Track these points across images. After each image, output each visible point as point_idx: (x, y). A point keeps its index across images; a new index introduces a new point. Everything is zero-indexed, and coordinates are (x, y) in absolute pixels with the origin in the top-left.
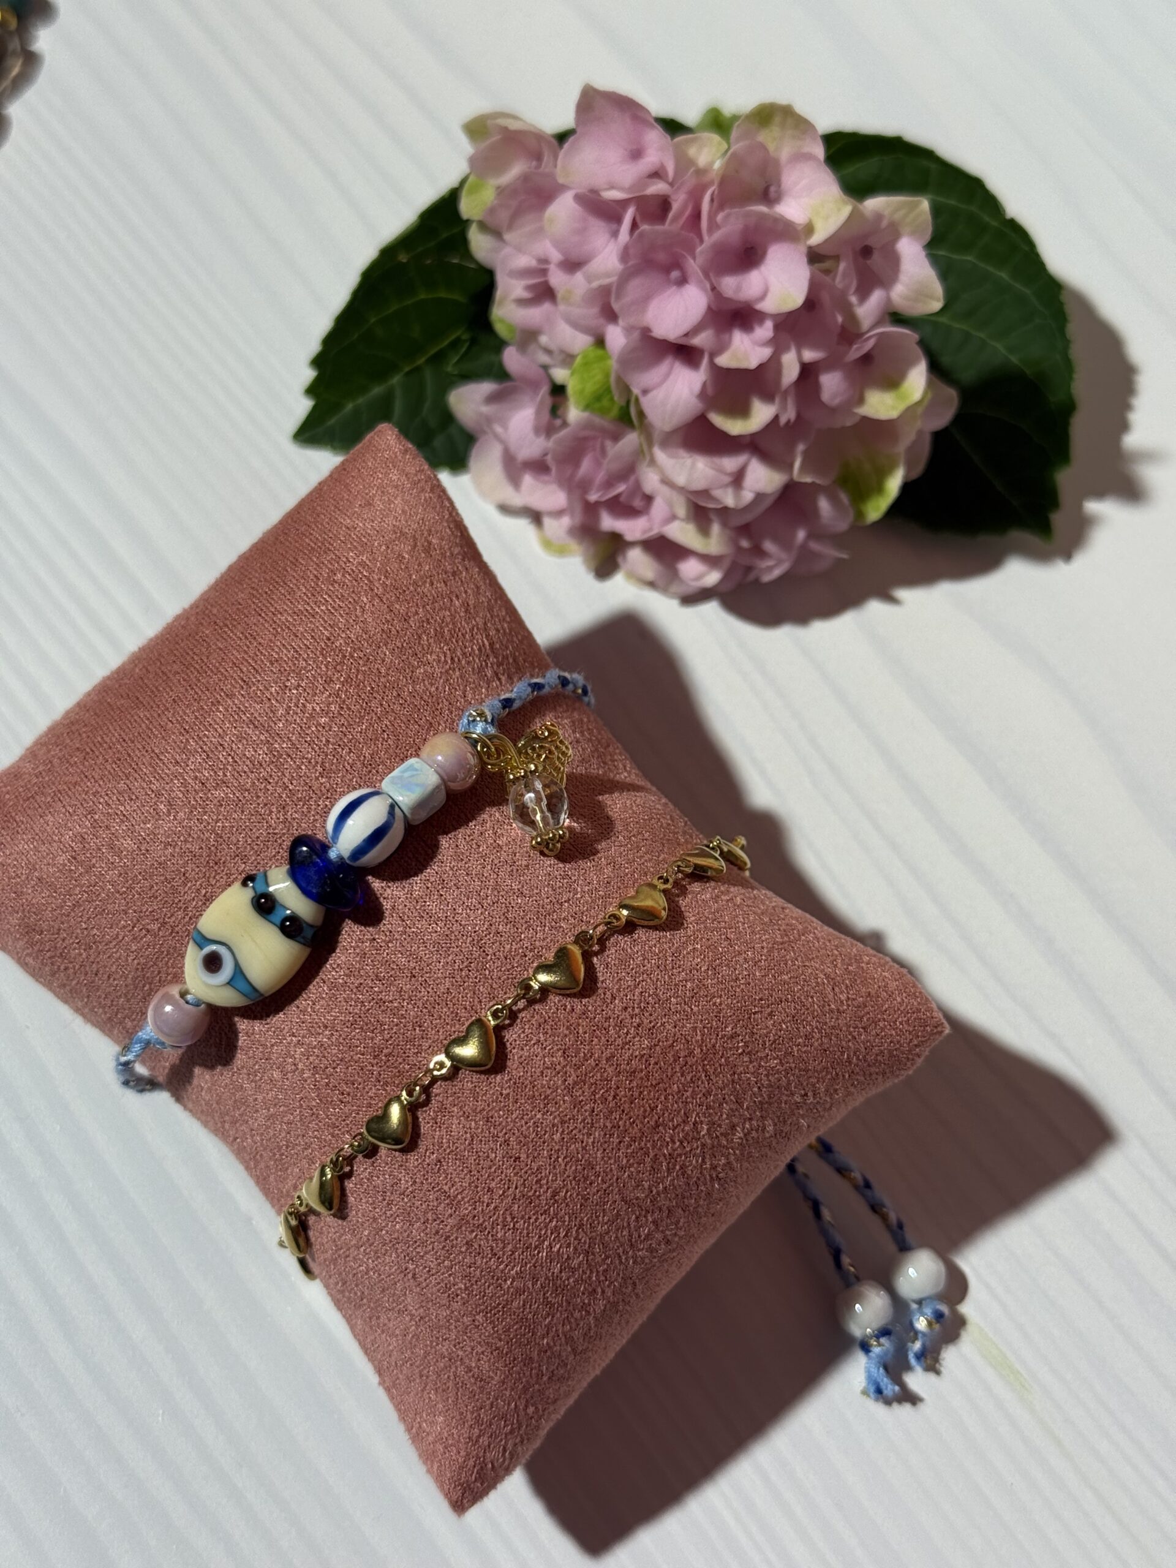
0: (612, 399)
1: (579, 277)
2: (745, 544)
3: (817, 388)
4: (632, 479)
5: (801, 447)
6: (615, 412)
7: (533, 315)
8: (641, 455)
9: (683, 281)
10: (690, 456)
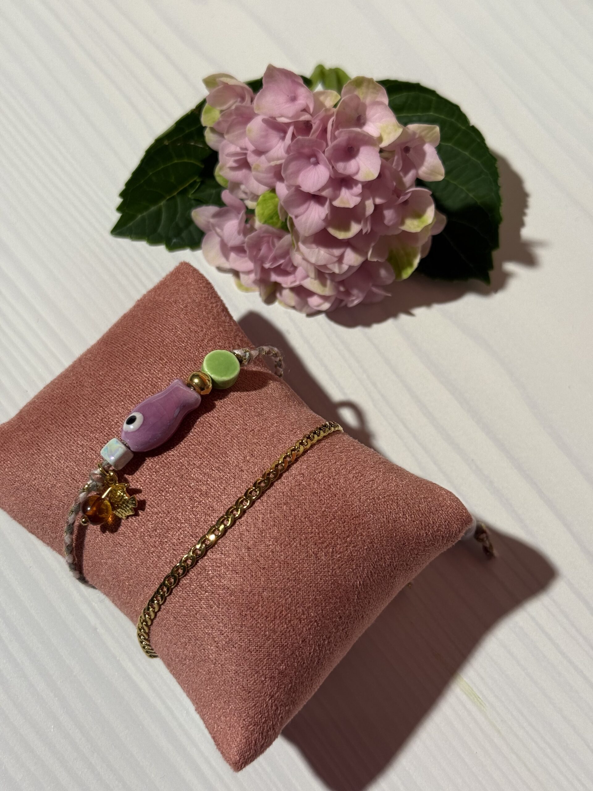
0: (278, 217)
1: (263, 158)
2: (342, 289)
3: (382, 217)
4: (288, 258)
5: (373, 244)
6: (279, 224)
7: (239, 175)
8: (292, 246)
9: (317, 163)
10: (317, 248)
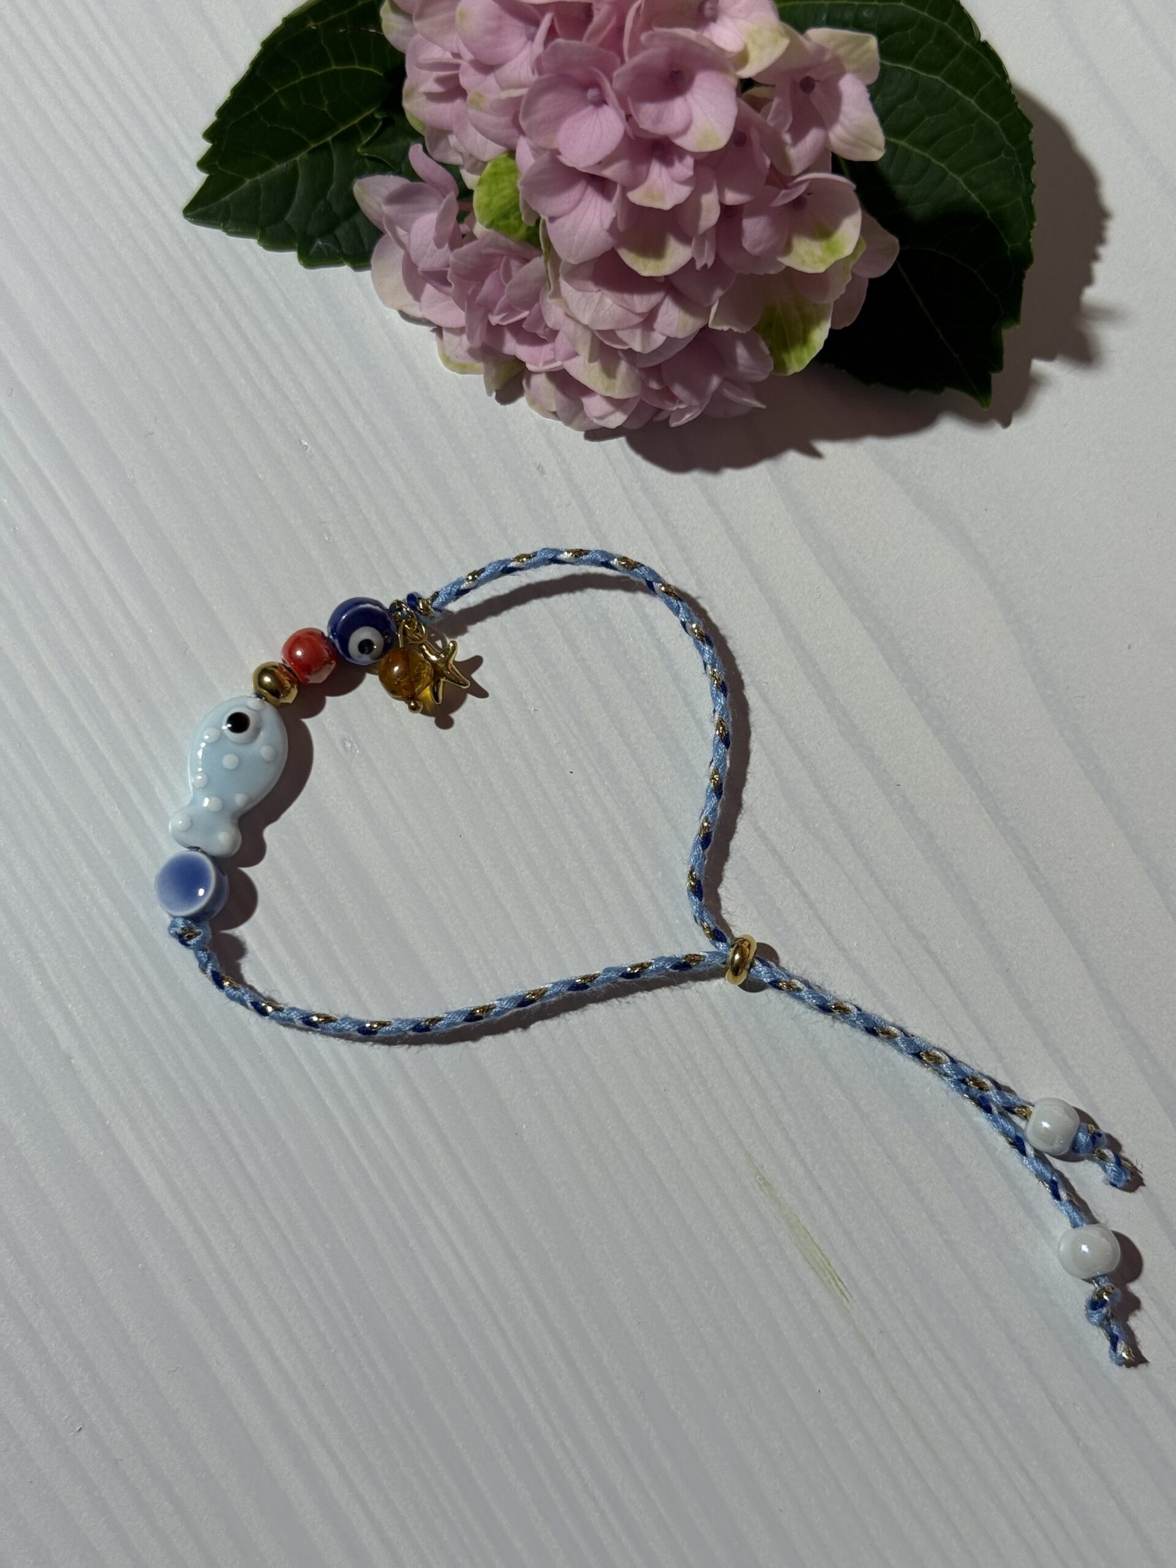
0: (518, 220)
1: (491, 79)
2: (654, 385)
3: (739, 233)
4: (536, 305)
5: (718, 293)
6: (522, 232)
7: (444, 112)
8: (546, 283)
9: (601, 102)
10: (599, 290)
